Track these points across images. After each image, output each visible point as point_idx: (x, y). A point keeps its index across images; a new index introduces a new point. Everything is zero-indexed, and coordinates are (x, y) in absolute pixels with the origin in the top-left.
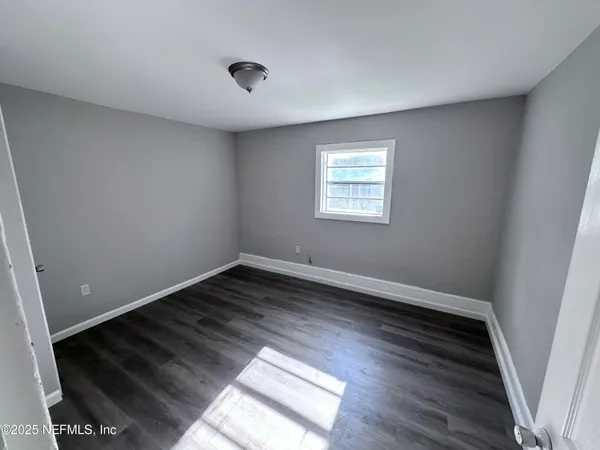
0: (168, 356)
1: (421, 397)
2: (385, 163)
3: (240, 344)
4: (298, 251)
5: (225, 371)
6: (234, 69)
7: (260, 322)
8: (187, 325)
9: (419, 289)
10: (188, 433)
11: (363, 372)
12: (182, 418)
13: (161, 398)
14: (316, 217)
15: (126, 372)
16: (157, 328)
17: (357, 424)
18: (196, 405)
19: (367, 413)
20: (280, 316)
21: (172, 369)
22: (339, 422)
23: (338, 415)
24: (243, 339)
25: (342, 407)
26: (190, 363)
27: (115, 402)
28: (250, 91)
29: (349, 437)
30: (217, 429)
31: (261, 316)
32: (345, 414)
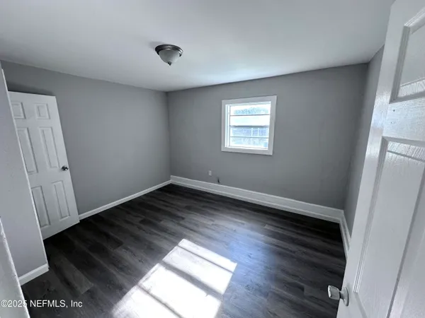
0: (119, 244)
1: (287, 273)
2: (269, 113)
3: (167, 236)
4: (210, 174)
5: (156, 254)
6: (159, 49)
7: (182, 222)
8: (132, 224)
9: (293, 200)
10: (129, 293)
11: (250, 257)
12: (126, 284)
13: (113, 270)
14: (222, 150)
15: (91, 253)
16: (112, 225)
17: (242, 290)
18: (135, 276)
19: (249, 283)
20: (195, 219)
21: (121, 252)
22: (229, 288)
23: (230, 284)
24: (169, 233)
25: (232, 279)
26: (132, 249)
27: (82, 273)
28: (170, 64)
29: (236, 298)
30: (147, 292)
31: (183, 219)
32: (234, 283)
